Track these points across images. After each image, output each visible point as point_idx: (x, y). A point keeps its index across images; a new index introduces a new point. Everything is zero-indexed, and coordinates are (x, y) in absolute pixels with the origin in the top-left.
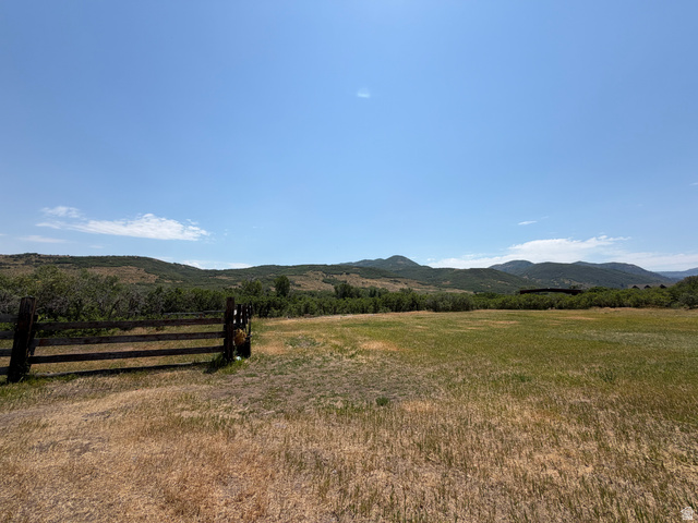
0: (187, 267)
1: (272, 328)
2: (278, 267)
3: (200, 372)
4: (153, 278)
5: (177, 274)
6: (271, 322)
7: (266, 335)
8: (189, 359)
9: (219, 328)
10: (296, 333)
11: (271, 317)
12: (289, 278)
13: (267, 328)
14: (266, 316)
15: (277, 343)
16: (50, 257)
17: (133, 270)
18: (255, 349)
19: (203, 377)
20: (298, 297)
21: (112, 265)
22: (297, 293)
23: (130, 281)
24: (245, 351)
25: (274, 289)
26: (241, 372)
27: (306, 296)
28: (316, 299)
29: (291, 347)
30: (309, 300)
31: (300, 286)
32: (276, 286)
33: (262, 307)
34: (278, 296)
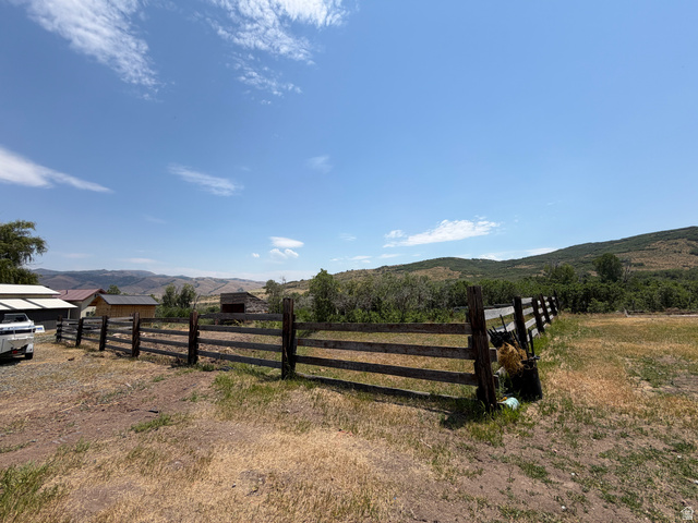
0: (484, 261)
1: (596, 332)
2: (597, 244)
3: (437, 417)
4: (457, 275)
5: (476, 269)
6: (594, 321)
7: (582, 345)
8: (421, 387)
9: (462, 341)
10: (654, 347)
11: (595, 311)
12: (617, 256)
13: (585, 332)
14: (584, 311)
15: (609, 368)
16: (393, 267)
17: (441, 269)
18: (554, 379)
19: (434, 434)
20: (641, 281)
21: (427, 268)
22: (640, 276)
23: (441, 279)
24: (527, 385)
25: (594, 274)
27: (659, 279)
28: (684, 282)
29: (647, 387)
30: (669, 284)
31: (641, 265)
32: (598, 270)
33: (576, 298)
34: (603, 282)
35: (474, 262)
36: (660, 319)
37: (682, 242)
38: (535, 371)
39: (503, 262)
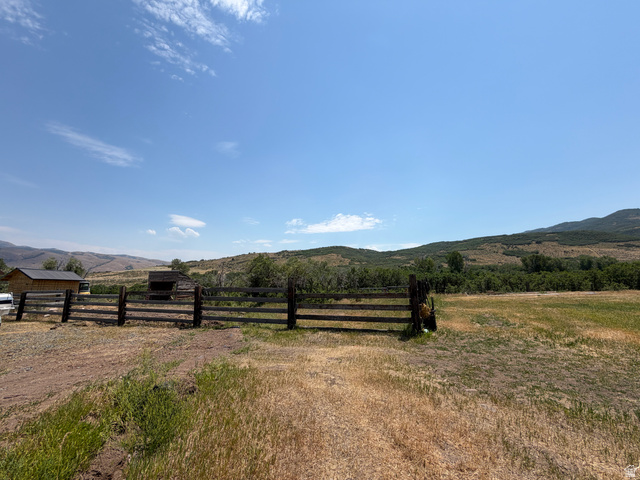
0: (369, 251)
1: (452, 304)
2: (448, 243)
4: (347, 261)
5: (362, 257)
6: (450, 298)
7: (447, 310)
8: (385, 327)
10: (480, 310)
11: (449, 292)
12: (461, 253)
13: (447, 304)
14: (443, 292)
15: (462, 319)
16: (292, 252)
17: (334, 256)
18: (440, 323)
20: (474, 272)
22: (473, 268)
23: (334, 264)
24: (432, 326)
25: (446, 266)
26: (431, 343)
27: (485, 271)
28: (498, 274)
29: (478, 325)
30: (489, 275)
31: (475, 260)
32: (448, 262)
33: (438, 283)
34: (452, 272)
35: (361, 251)
36: (484, 297)
37: (498, 245)
38: (434, 317)
39: (383, 253)
